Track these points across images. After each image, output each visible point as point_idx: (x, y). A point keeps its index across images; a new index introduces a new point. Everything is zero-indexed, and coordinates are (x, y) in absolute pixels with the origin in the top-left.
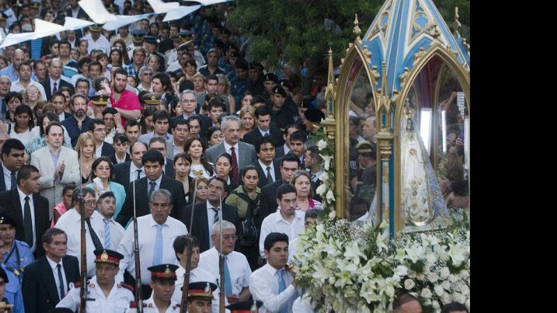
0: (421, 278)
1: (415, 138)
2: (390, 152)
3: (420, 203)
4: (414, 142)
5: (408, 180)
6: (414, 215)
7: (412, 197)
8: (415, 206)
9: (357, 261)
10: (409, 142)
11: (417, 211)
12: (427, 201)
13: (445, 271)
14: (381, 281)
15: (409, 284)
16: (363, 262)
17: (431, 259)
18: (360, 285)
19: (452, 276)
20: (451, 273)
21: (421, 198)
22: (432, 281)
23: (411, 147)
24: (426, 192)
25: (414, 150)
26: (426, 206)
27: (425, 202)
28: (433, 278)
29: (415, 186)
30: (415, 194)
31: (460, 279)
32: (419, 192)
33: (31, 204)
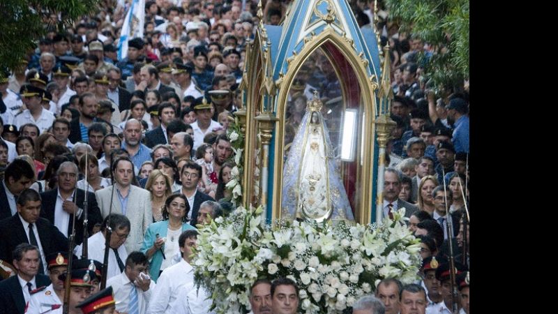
0: (286, 263)
1: (320, 132)
2: (271, 136)
3: (317, 200)
4: (317, 136)
5: (305, 174)
6: (310, 212)
7: (310, 192)
8: (311, 203)
9: (229, 244)
10: (312, 136)
11: (313, 207)
12: (326, 200)
13: (314, 260)
14: (246, 264)
15: (273, 269)
16: (235, 245)
17: (301, 247)
18: (229, 268)
19: (321, 266)
20: (320, 263)
21: (319, 195)
22: (298, 268)
23: (314, 141)
24: (325, 188)
25: (316, 144)
26: (325, 203)
27: (323, 199)
28: (299, 266)
29: (313, 181)
30: (312, 189)
31: (331, 270)
32: (317, 187)
33: (35, 230)
